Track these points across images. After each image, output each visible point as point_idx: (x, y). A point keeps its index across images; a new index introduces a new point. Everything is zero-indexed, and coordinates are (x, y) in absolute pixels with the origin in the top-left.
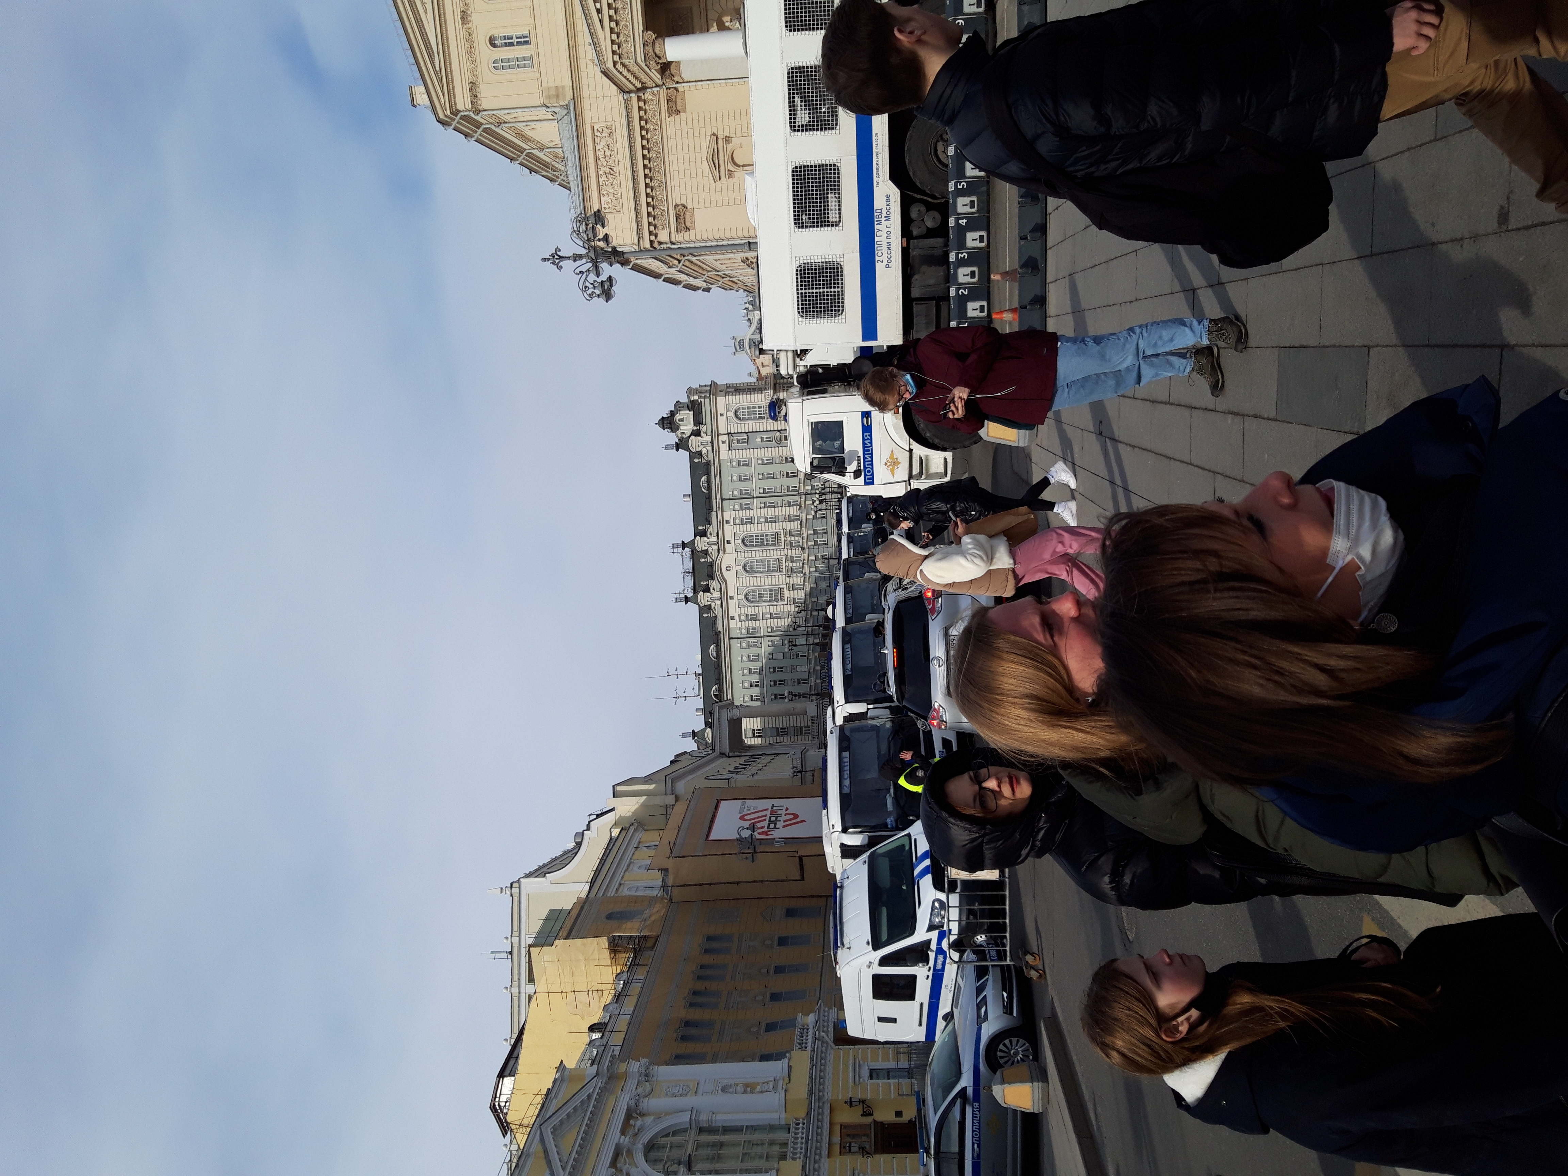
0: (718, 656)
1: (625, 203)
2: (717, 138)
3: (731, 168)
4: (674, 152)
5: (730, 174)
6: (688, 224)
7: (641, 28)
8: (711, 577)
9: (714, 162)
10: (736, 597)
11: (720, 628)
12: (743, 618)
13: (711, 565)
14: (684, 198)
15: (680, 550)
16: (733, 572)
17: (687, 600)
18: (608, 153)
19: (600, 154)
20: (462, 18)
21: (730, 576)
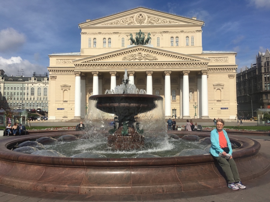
0: (19, 81)
1: (58, 65)
2: (70, 87)
3: (63, 90)
4: (68, 77)
5: (62, 89)
6: (52, 79)
7: (81, 71)
8: (38, 80)
9: (65, 86)
10: (33, 86)
11: (25, 82)
12: (28, 87)
13: (41, 81)
14: (58, 78)
15: (46, 74)
16: (39, 85)
17: (34, 75)
18: (69, 62)
19: (69, 60)
20: (100, 33)
21: (38, 85)
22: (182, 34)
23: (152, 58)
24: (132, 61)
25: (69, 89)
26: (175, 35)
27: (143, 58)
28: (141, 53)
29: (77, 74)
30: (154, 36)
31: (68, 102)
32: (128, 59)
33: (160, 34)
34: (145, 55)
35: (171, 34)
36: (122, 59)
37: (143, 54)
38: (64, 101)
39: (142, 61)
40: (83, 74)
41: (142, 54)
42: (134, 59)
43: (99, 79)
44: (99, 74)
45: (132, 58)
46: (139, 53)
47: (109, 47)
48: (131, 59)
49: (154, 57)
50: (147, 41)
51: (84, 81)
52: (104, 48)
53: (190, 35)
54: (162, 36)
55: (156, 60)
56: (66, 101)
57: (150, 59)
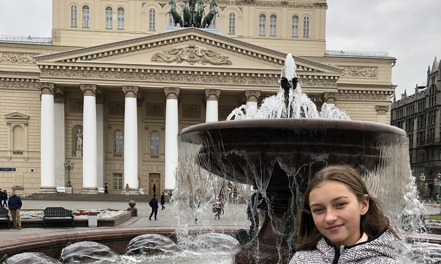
2: (28, 119)
5: (9, 124)
7: (56, 83)
22: (285, 9)
23: (219, 61)
24: (174, 64)
25: (27, 125)
26: (269, 12)
27: (198, 58)
28: (193, 47)
29: (45, 90)
30: (223, 8)
31: (25, 155)
32: (166, 59)
33: (236, 7)
34: (204, 53)
35: (259, 7)
36: (150, 59)
37: (199, 50)
38: (15, 153)
39: (196, 65)
40: (59, 91)
41: (196, 49)
42: (179, 60)
43: (97, 102)
44: (96, 91)
45: (174, 57)
46: (191, 47)
47: (121, 30)
48: (171, 60)
49: (225, 58)
50: (208, 21)
51: (62, 106)
52: (109, 29)
53: (301, 13)
54: (240, 10)
55: (227, 64)
56: (21, 153)
57: (214, 62)
